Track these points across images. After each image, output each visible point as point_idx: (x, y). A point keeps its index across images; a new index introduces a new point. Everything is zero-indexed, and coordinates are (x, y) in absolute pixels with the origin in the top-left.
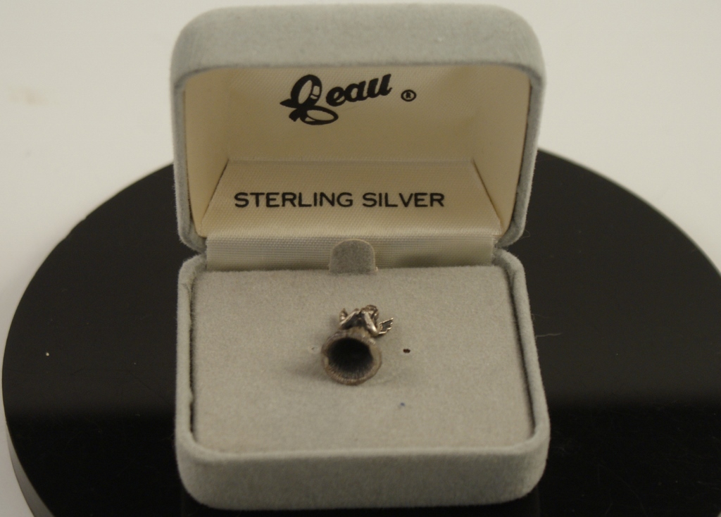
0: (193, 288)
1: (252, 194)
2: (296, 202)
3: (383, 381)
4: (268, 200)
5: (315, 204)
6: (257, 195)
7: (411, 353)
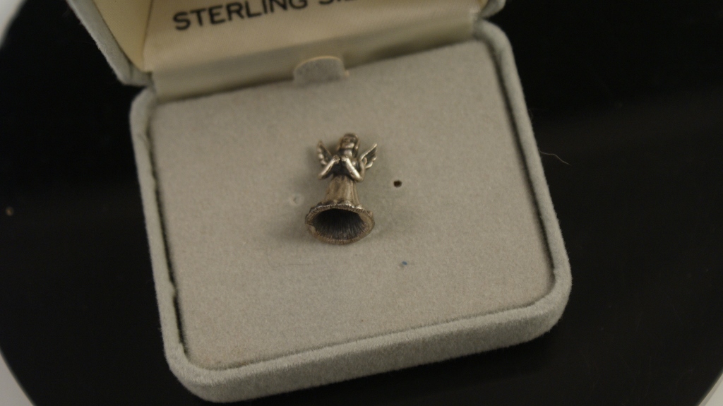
0: (149, 134)
1: (193, 12)
2: (244, 12)
3: (378, 231)
4: (212, 16)
5: (266, 11)
6: (198, 12)
7: (403, 185)
